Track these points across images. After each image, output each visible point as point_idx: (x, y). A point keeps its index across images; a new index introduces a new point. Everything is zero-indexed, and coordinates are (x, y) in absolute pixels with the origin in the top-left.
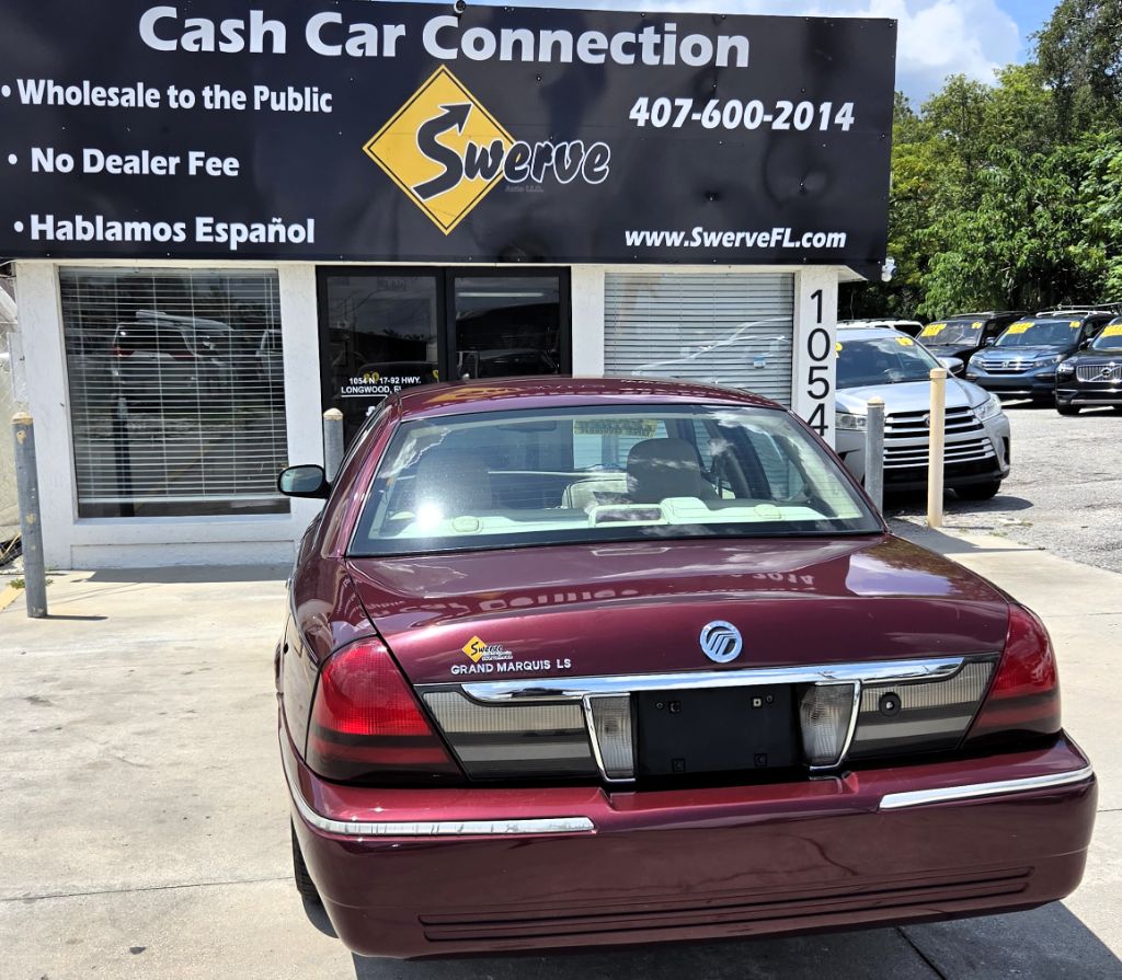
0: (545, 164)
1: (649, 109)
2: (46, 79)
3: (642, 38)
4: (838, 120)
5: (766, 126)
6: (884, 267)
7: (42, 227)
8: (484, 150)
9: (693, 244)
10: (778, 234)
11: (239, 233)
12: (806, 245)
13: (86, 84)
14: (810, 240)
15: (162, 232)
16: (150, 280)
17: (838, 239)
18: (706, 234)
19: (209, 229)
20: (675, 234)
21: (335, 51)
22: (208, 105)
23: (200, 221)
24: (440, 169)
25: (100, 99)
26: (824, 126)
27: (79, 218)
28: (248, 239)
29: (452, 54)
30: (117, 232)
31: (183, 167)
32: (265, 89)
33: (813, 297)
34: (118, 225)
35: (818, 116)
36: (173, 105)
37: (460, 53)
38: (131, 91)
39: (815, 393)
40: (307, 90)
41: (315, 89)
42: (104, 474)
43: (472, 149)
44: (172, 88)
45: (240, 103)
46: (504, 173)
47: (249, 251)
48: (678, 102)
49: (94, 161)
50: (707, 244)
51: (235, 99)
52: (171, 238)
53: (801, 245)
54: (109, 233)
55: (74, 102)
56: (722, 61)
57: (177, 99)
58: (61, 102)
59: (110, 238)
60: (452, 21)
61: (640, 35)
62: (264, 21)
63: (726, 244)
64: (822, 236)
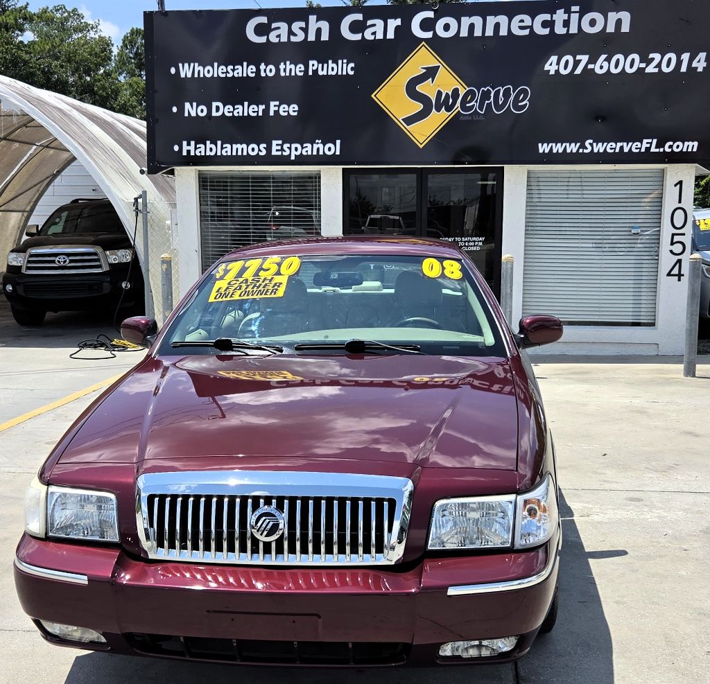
0: (487, 102)
1: (558, 63)
2: (194, 63)
3: (555, 17)
4: (694, 64)
5: (640, 70)
7: (189, 148)
8: (447, 94)
9: (585, 151)
10: (647, 143)
11: (296, 149)
12: (668, 150)
13: (216, 64)
14: (671, 147)
15: (253, 150)
16: (248, 178)
17: (692, 146)
18: (595, 144)
19: (279, 148)
20: (573, 145)
21: (358, 37)
22: (282, 74)
23: (275, 143)
24: (419, 107)
25: (223, 73)
26: (684, 69)
27: (208, 142)
28: (301, 153)
29: (429, 35)
30: (228, 150)
31: (266, 111)
32: (315, 62)
33: (676, 185)
34: (229, 146)
35: (679, 63)
36: (263, 74)
37: (435, 34)
38: (240, 67)
39: (675, 251)
40: (340, 62)
41: (345, 61)
43: (439, 93)
44: (263, 64)
45: (300, 71)
46: (459, 109)
47: (301, 160)
48: (578, 57)
50: (596, 151)
51: (298, 69)
52: (258, 153)
53: (664, 150)
54: (224, 151)
55: (208, 76)
56: (611, 29)
57: (265, 71)
58: (202, 76)
59: (224, 154)
60: (430, 14)
61: (554, 15)
62: (317, 21)
63: (609, 151)
64: (680, 143)
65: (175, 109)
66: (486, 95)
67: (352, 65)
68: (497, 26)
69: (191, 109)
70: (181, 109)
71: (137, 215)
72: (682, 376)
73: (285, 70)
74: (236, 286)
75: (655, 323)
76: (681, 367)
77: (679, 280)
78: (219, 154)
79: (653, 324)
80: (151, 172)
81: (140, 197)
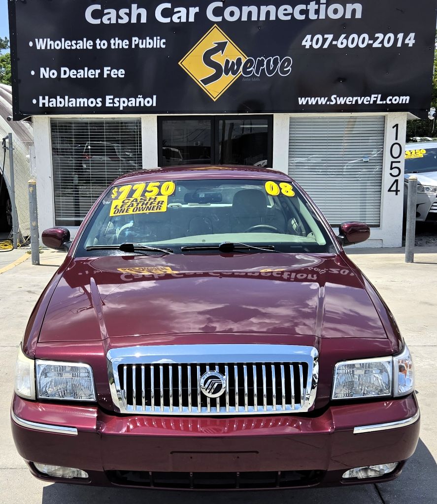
0: (261, 68)
1: (312, 40)
2: (47, 38)
4: (407, 41)
5: (369, 45)
6: (429, 113)
7: (44, 101)
8: (233, 62)
9: (331, 103)
10: (375, 97)
11: (124, 102)
12: (389, 102)
13: (63, 40)
14: (391, 100)
15: (92, 103)
16: (87, 123)
17: (406, 99)
18: (338, 98)
20: (323, 98)
21: (167, 20)
22: (113, 47)
23: (108, 97)
24: (213, 71)
25: (68, 46)
26: (399, 45)
27: (58, 97)
28: (128, 105)
29: (219, 19)
30: (73, 103)
31: (101, 74)
32: (137, 39)
33: (393, 127)
34: (74, 100)
35: (396, 40)
36: (98, 47)
37: (224, 18)
38: (81, 42)
39: (394, 174)
40: (155, 38)
41: (158, 38)
42: (66, 207)
43: (227, 62)
44: (98, 40)
45: (126, 45)
46: (242, 73)
47: (128, 110)
49: (65, 72)
50: (339, 103)
51: (124, 43)
52: (96, 105)
53: (386, 102)
54: (70, 103)
55: (58, 48)
56: (348, 16)
57: (100, 45)
58: (53, 48)
59: (71, 106)
60: (220, 4)
61: (308, 6)
62: (137, 9)
63: (348, 103)
64: (397, 98)
65: (33, 73)
66: (261, 63)
67: (164, 41)
68: (268, 13)
69: (46, 73)
70: (38, 73)
71: (5, 151)
72: (404, 262)
73: (114, 44)
74: (129, 204)
75: (379, 225)
76: (404, 255)
77: (397, 194)
78: (66, 105)
79: (378, 226)
80: (15, 119)
81: (7, 137)
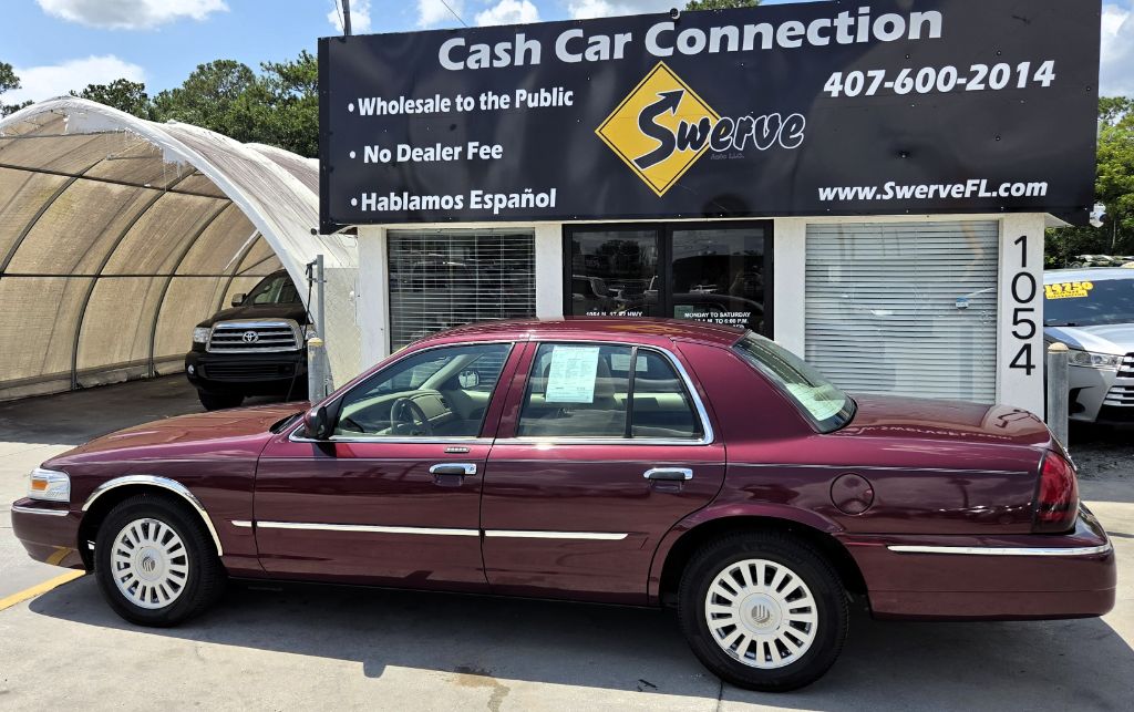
0: (746, 135)
1: (843, 82)
2: (376, 97)
3: (836, 22)
4: (1037, 77)
5: (959, 88)
6: (1091, 214)
7: (369, 202)
8: (694, 127)
9: (885, 197)
10: (973, 185)
11: (501, 201)
12: (1004, 194)
13: (402, 98)
14: (1007, 190)
15: (447, 202)
16: (448, 238)
17: (1040, 188)
18: (898, 188)
19: (479, 199)
20: (867, 189)
21: (577, 58)
22: (483, 107)
23: (474, 193)
24: (657, 144)
25: (410, 108)
26: (1022, 83)
27: (392, 194)
28: (507, 206)
29: (669, 52)
30: (417, 203)
31: (464, 153)
32: (524, 92)
33: (1017, 242)
34: (417, 198)
35: (1015, 76)
36: (459, 109)
37: (676, 50)
38: (431, 101)
39: (1020, 334)
40: (555, 90)
41: (561, 89)
43: (683, 126)
44: (459, 96)
45: (505, 104)
46: (710, 144)
47: (507, 214)
48: (870, 73)
49: (404, 151)
50: (899, 196)
51: (502, 101)
52: (453, 207)
53: (998, 194)
54: (412, 204)
55: (393, 112)
56: (915, 34)
57: (462, 104)
58: (385, 112)
59: (412, 208)
60: (670, 26)
61: (835, 20)
62: (526, 40)
63: (918, 196)
64: (1021, 185)
65: (353, 155)
66: (745, 128)
67: (570, 93)
68: (758, 38)
69: (372, 154)
70: (361, 154)
71: (311, 285)
73: (486, 103)
77: (1028, 373)
78: (405, 208)
80: (323, 231)
81: (315, 263)
